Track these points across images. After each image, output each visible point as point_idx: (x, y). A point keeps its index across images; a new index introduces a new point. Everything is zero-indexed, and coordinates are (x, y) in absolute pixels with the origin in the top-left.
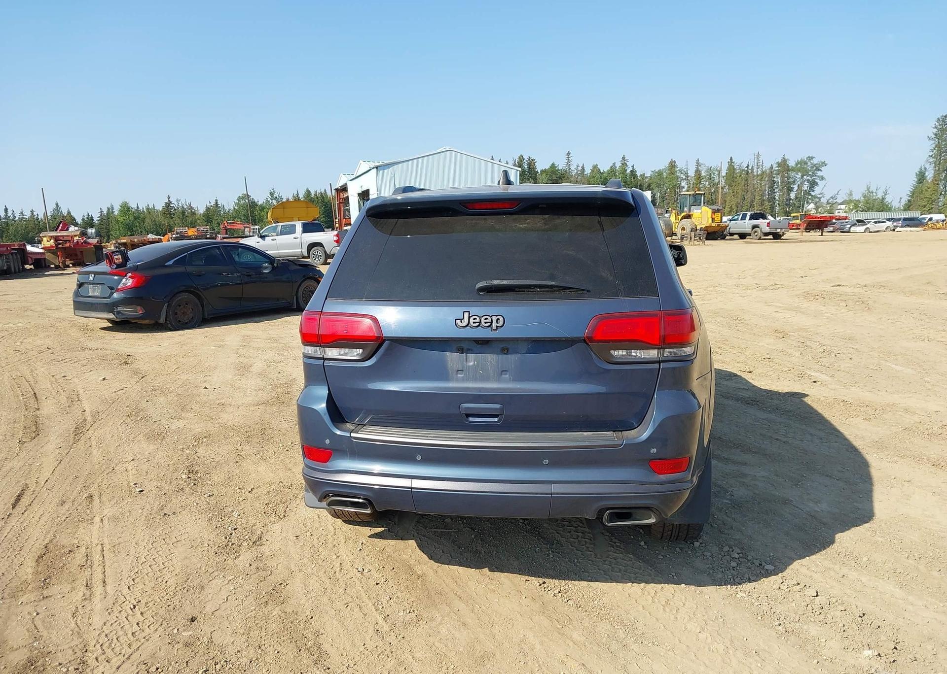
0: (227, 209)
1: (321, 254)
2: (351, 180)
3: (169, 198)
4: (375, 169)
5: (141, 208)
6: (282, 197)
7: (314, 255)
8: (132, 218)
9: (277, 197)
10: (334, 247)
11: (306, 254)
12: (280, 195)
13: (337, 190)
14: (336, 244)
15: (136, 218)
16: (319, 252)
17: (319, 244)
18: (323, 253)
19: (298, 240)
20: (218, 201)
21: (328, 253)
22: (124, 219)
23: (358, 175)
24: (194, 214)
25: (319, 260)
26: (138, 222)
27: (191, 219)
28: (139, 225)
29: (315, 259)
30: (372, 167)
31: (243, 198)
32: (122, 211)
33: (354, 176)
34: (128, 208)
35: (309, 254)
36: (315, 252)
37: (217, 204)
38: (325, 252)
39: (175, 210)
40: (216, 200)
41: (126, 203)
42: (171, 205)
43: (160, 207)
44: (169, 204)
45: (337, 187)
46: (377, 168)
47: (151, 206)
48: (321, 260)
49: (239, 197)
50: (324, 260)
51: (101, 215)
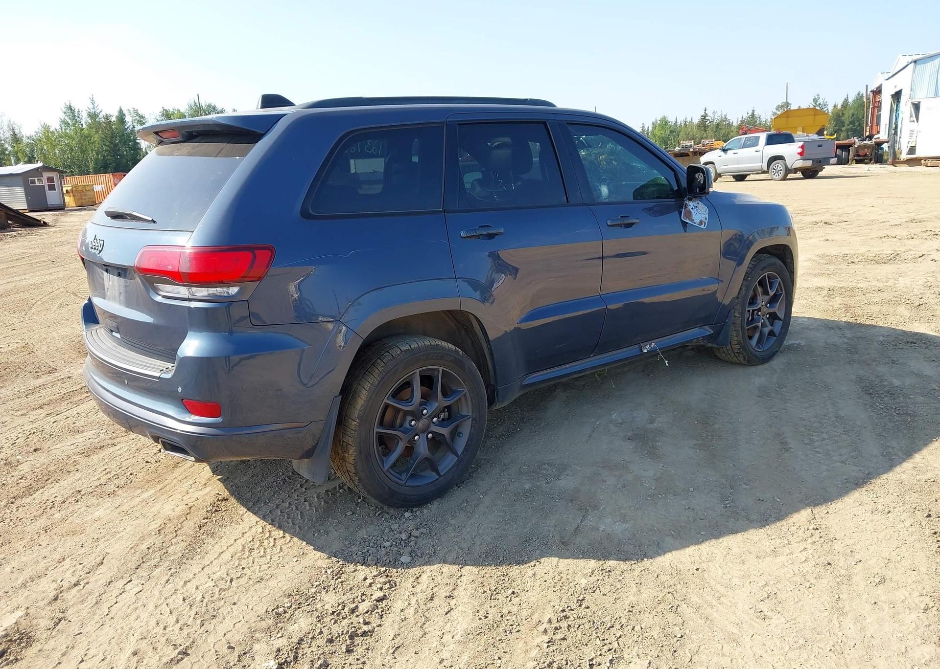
0: (763, 120)
1: (781, 168)
2: (887, 80)
3: (705, 111)
4: (913, 64)
5: (679, 123)
6: (827, 103)
7: (774, 169)
8: (668, 132)
9: (822, 103)
10: (797, 160)
11: (765, 169)
12: (825, 102)
13: (873, 92)
14: (799, 157)
15: (671, 132)
16: (780, 166)
17: (781, 158)
18: (784, 167)
19: (760, 154)
20: (755, 112)
21: (789, 167)
22: (661, 133)
23: (894, 73)
24: (730, 125)
25: (779, 175)
26: (673, 135)
27: (724, 131)
28: (674, 139)
29: (774, 174)
30: (910, 62)
31: (782, 107)
32: (661, 125)
33: (890, 75)
34: (666, 122)
35: (768, 168)
36: (775, 167)
37: (753, 115)
38: (786, 166)
39: (710, 122)
40: (753, 111)
41: (665, 118)
42: (707, 118)
43: (696, 121)
44: (705, 117)
45: (873, 89)
46: (915, 62)
47: (689, 120)
48: (780, 175)
49: (779, 105)
50: (783, 175)
51: (642, 130)
